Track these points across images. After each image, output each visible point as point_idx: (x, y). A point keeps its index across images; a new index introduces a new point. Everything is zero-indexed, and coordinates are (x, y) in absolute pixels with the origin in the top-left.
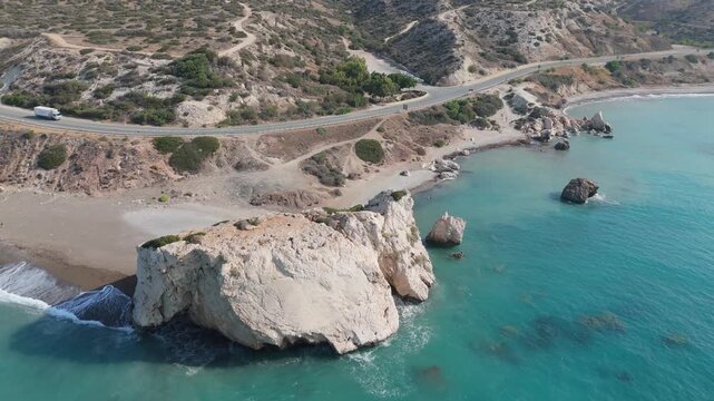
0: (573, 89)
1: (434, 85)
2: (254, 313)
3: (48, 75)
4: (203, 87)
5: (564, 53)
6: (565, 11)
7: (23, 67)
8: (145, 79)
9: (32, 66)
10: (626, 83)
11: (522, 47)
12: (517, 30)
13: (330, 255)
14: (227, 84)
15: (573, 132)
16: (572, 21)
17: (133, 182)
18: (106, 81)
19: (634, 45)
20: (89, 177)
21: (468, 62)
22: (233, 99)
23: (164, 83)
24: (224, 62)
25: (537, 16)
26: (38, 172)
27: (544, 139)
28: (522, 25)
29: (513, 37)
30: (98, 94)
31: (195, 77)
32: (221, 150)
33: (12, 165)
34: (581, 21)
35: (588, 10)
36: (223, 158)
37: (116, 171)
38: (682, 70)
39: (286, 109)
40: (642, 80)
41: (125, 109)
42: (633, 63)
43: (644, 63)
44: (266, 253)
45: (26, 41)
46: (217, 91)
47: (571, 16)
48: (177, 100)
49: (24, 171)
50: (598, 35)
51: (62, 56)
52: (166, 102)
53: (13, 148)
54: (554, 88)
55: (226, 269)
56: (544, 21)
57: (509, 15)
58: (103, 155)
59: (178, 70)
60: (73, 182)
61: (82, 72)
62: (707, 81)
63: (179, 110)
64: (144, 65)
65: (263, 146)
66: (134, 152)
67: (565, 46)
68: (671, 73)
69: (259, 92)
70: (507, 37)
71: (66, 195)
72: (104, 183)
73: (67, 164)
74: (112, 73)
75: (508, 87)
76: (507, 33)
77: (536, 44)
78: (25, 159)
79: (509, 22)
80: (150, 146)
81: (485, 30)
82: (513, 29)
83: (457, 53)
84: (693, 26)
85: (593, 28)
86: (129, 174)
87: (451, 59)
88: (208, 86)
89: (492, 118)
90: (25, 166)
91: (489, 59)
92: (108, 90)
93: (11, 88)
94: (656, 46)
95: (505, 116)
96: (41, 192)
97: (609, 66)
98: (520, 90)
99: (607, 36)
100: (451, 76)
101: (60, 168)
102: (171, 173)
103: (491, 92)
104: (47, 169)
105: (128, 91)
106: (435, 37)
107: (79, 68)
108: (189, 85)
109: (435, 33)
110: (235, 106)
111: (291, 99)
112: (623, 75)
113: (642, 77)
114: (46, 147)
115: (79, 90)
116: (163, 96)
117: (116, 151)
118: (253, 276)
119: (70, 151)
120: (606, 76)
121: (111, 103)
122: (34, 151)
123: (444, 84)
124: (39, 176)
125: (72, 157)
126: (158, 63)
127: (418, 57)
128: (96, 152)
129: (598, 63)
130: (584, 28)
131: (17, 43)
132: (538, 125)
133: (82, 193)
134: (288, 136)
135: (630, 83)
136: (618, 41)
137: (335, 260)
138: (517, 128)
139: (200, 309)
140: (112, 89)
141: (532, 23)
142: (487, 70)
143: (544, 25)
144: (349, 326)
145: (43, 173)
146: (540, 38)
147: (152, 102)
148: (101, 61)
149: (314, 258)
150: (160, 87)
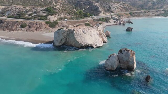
0: (123, 17)
1: (96, 16)
2: (80, 40)
3: (17, 12)
4: (52, 13)
5: (121, 11)
6: (120, 3)
7: (10, 11)
8: (39, 12)
9: (13, 10)
10: (133, 16)
11: (112, 10)
12: (111, 7)
13: (92, 31)
14: (57, 13)
15: (125, 23)
16: (121, 5)
17: (42, 29)
18: (31, 13)
19: (134, 10)
20: (33, 29)
21: (102, 12)
22: (58, 15)
23: (44, 13)
24: (55, 9)
25: (114, 4)
26: (21, 28)
27: (120, 24)
28: (112, 6)
29: (110, 8)
30: (29, 15)
31: (50, 11)
32: (59, 24)
33: (15, 27)
34: (123, 5)
35: (124, 3)
36: (59, 25)
37: (38, 27)
38: (143, 14)
39: (69, 18)
40: (136, 16)
41: (36, 18)
42: (134, 13)
43: (136, 13)
44: (81, 30)
45: (8, 7)
46: (55, 14)
47: (121, 4)
48: (47, 16)
49: (18, 28)
50: (127, 8)
51: (19, 8)
52: (45, 16)
53: (14, 24)
54: (120, 17)
55: (75, 32)
56: (116, 5)
57: (109, 4)
58: (35, 24)
59: (47, 10)
60: (30, 29)
61: (25, 11)
62: (149, 16)
63: (48, 17)
64: (39, 10)
65: (67, 23)
66: (41, 24)
67: (121, 10)
68: (141, 15)
69: (63, 15)
70: (109, 8)
71: (28, 32)
72: (36, 30)
73: (27, 27)
74: (32, 11)
75: (111, 16)
76: (109, 7)
77: (115, 9)
78: (18, 26)
79: (109, 5)
80: (44, 23)
81: (104, 7)
82: (110, 6)
83: (100, 10)
84: (145, 7)
85: (126, 7)
86: (41, 28)
87: (99, 11)
88: (53, 13)
89: (109, 21)
90: (18, 27)
91: (106, 12)
92: (32, 14)
93: (8, 15)
94: (138, 10)
95: (112, 21)
96: (23, 32)
97: (130, 13)
98: (114, 16)
99: (128, 8)
100: (99, 14)
101: (26, 28)
102: (50, 28)
103: (108, 17)
104: (23, 28)
105: (36, 14)
106: (94, 8)
107: (24, 10)
108: (49, 13)
109: (94, 7)
110: (59, 17)
111: (70, 16)
112: (132, 15)
113: (136, 15)
114: (22, 24)
115: (25, 14)
116: (44, 15)
117: (38, 24)
118: (79, 33)
119: (27, 24)
120: (129, 15)
121: (33, 17)
122: (19, 25)
123: (98, 16)
124: (22, 29)
125: (28, 25)
126: (42, 9)
127: (91, 12)
128: (34, 24)
129: (128, 13)
130: (124, 7)
131: (6, 7)
132: (119, 22)
133: (32, 32)
134: (72, 22)
135: (134, 16)
136: (131, 9)
137: (92, 32)
138: (115, 22)
139: (68, 42)
140: (33, 14)
141: (114, 5)
142: (106, 14)
143: (116, 6)
144: (96, 43)
145: (22, 28)
146: (115, 8)
147: (42, 16)
148: (29, 9)
149: (89, 31)
150: (43, 13)
